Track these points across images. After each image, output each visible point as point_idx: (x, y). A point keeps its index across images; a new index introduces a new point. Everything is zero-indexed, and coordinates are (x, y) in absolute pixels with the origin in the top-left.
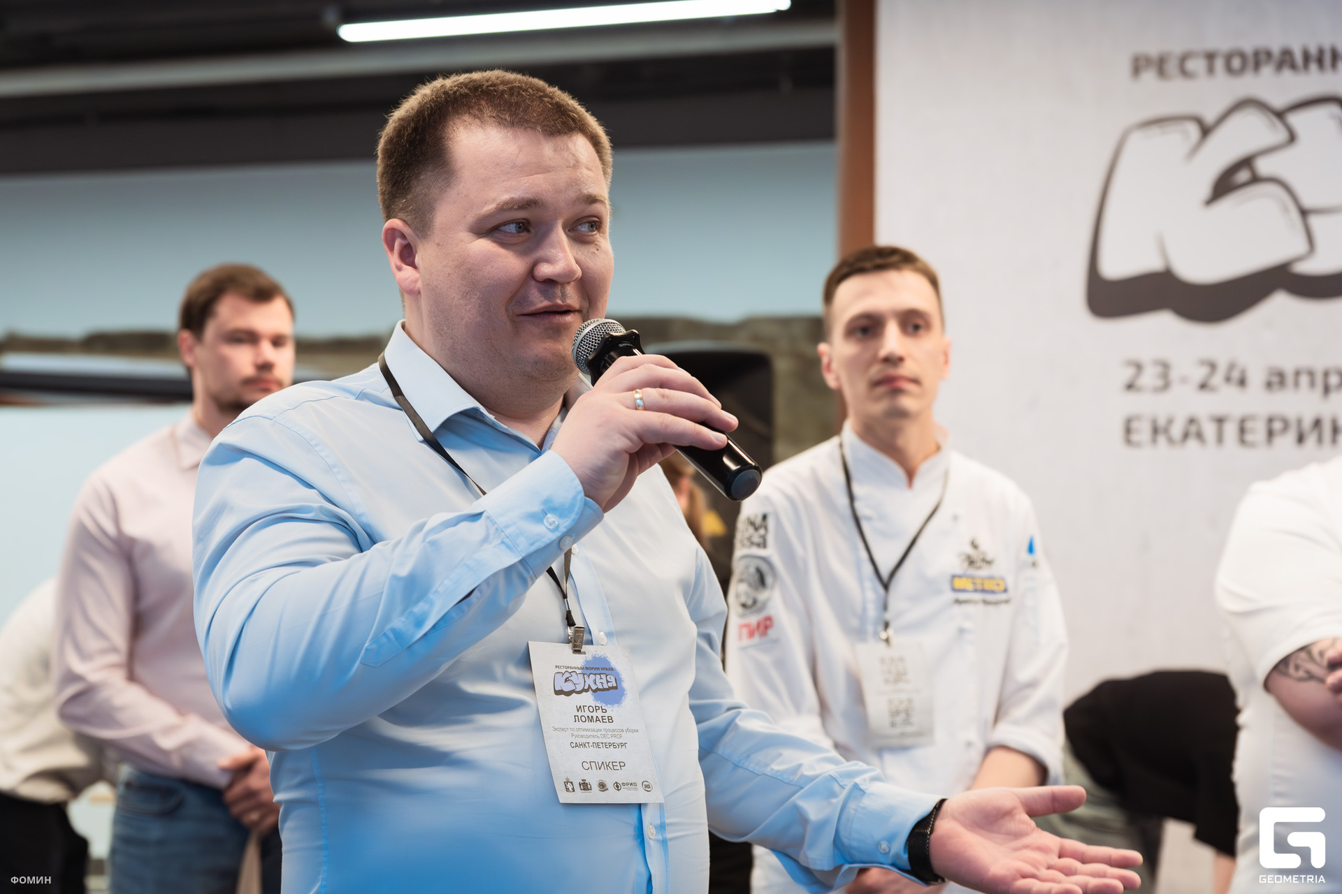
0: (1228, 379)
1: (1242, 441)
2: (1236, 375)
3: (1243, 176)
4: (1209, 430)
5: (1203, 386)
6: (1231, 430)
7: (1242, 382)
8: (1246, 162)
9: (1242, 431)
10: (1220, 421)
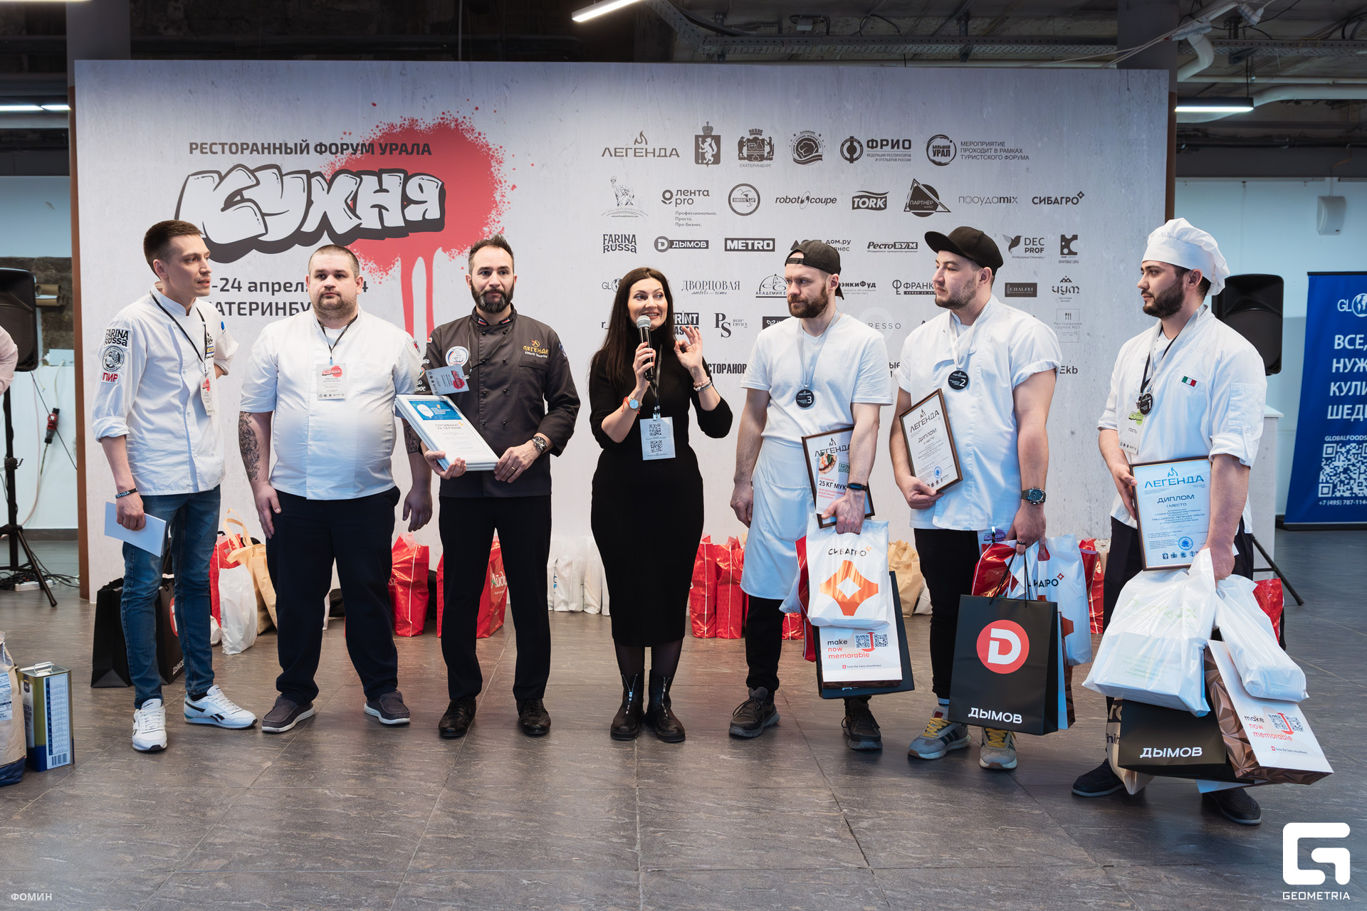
0: (233, 287)
1: (239, 314)
2: (236, 285)
3: (238, 198)
4: (226, 308)
5: (222, 290)
6: (235, 308)
7: (239, 288)
8: (239, 192)
9: (239, 309)
10: (230, 304)
